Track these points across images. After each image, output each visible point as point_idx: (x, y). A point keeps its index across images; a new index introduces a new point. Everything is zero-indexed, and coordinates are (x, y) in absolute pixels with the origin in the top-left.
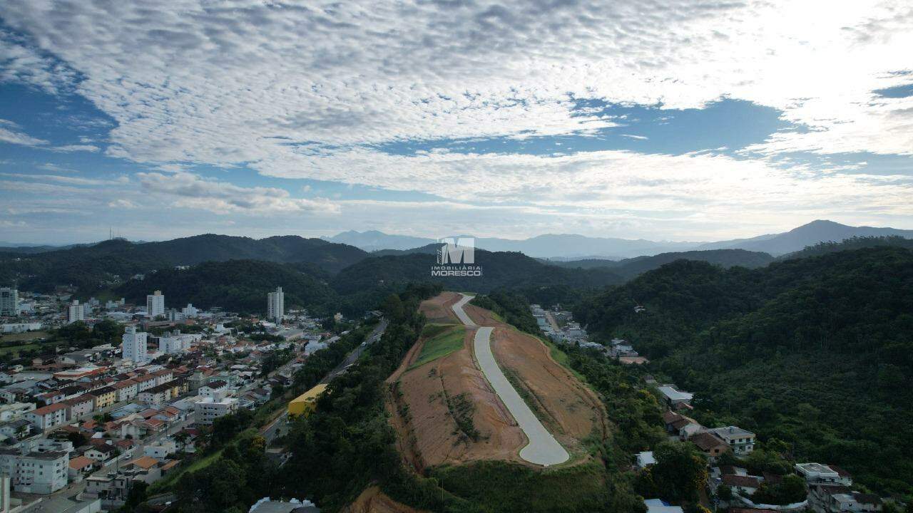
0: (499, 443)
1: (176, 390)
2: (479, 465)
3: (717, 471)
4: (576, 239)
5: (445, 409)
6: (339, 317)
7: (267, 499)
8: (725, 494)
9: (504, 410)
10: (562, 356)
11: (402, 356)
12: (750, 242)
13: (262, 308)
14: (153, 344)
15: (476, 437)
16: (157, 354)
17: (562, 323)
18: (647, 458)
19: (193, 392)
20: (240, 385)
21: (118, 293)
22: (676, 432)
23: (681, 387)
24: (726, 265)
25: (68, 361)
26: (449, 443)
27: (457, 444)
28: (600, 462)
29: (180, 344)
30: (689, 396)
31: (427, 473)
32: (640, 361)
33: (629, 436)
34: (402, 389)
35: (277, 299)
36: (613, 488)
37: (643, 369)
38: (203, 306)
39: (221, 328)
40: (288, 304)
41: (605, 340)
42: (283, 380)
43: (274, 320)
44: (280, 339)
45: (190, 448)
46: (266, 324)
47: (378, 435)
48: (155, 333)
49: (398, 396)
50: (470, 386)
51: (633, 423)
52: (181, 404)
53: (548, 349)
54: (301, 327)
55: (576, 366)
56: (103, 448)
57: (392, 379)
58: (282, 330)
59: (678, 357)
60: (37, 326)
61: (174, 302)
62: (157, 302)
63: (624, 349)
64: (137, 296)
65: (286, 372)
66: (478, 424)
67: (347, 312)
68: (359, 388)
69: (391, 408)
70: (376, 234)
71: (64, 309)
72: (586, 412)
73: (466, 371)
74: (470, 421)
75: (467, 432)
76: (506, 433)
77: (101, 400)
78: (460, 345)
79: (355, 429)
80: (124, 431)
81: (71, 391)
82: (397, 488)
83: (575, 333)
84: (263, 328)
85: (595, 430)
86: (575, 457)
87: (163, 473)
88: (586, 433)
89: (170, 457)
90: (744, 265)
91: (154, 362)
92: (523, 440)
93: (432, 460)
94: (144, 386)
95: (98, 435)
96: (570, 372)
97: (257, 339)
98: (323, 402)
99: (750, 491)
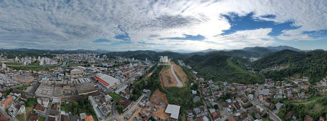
0: (174, 83)
1: (135, 71)
2: (172, 87)
3: (200, 84)
4: (183, 50)
5: (167, 78)
6: (154, 61)
7: (145, 89)
8: (201, 88)
9: (175, 78)
10: (182, 69)
11: (162, 69)
12: (203, 51)
13: (145, 60)
14: (133, 65)
15: (171, 83)
16: (133, 66)
17: (182, 63)
18: (192, 84)
19: (137, 72)
20: (142, 71)
21: (129, 57)
22: (195, 80)
23: (196, 71)
24: (200, 55)
25: (125, 66)
26: (168, 83)
27: (169, 84)
28: (187, 85)
29: (136, 65)
30: (197, 73)
31: (165, 88)
32: (191, 68)
33: (190, 81)
34: (162, 74)
35: (147, 59)
36: (188, 89)
37: (191, 69)
38: (138, 59)
39: (140, 63)
40: (148, 59)
41: (187, 65)
42: (147, 71)
43: (146, 62)
44: (147, 64)
45: (137, 79)
46: (145, 62)
47: (158, 82)
48: (133, 63)
49: (161, 76)
50: (170, 75)
51: (190, 79)
52: (136, 73)
53: (180, 68)
54: (149, 63)
55: (184, 70)
56: (128, 78)
57: (160, 73)
58: (147, 63)
59: (195, 67)
60: (122, 61)
61: (135, 59)
62: (133, 59)
63: (189, 66)
64: (131, 58)
65: (147, 70)
66: (172, 81)
67: (155, 61)
68: (156, 74)
69: (160, 78)
70: (158, 50)
71: (124, 59)
72: (185, 78)
73: (170, 72)
74: (170, 80)
75: (170, 82)
76: (175, 82)
77: (128, 72)
78: (169, 68)
79: (155, 80)
80: (130, 76)
81: (125, 70)
82: (161, 90)
83: (183, 64)
84: (145, 63)
85: (186, 81)
86: (184, 85)
87: (134, 82)
88: (185, 81)
89: (134, 80)
90: (202, 55)
91: (133, 67)
92: (177, 83)
93: (166, 86)
94: (132, 70)
95: (127, 76)
96: (183, 72)
97: (144, 64)
98: (152, 76)
99: (204, 86)
